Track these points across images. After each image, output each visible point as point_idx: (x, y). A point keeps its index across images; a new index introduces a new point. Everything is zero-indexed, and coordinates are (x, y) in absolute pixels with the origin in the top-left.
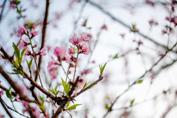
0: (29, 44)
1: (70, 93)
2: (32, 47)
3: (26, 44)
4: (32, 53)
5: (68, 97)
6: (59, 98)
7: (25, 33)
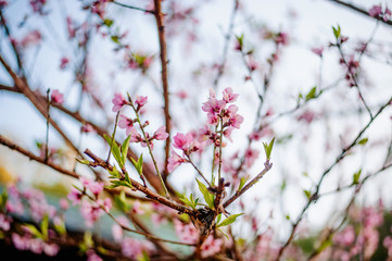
0: (135, 121)
1: (216, 203)
2: (142, 127)
3: (130, 123)
4: (142, 137)
5: (214, 209)
6: (201, 210)
7: (124, 103)
